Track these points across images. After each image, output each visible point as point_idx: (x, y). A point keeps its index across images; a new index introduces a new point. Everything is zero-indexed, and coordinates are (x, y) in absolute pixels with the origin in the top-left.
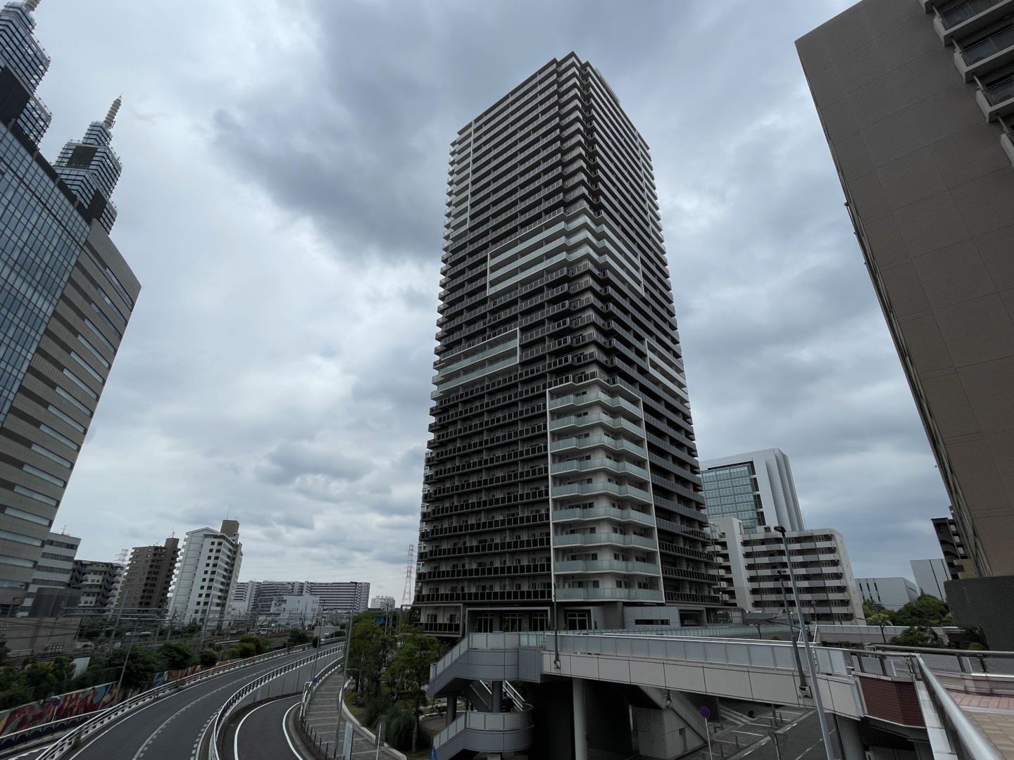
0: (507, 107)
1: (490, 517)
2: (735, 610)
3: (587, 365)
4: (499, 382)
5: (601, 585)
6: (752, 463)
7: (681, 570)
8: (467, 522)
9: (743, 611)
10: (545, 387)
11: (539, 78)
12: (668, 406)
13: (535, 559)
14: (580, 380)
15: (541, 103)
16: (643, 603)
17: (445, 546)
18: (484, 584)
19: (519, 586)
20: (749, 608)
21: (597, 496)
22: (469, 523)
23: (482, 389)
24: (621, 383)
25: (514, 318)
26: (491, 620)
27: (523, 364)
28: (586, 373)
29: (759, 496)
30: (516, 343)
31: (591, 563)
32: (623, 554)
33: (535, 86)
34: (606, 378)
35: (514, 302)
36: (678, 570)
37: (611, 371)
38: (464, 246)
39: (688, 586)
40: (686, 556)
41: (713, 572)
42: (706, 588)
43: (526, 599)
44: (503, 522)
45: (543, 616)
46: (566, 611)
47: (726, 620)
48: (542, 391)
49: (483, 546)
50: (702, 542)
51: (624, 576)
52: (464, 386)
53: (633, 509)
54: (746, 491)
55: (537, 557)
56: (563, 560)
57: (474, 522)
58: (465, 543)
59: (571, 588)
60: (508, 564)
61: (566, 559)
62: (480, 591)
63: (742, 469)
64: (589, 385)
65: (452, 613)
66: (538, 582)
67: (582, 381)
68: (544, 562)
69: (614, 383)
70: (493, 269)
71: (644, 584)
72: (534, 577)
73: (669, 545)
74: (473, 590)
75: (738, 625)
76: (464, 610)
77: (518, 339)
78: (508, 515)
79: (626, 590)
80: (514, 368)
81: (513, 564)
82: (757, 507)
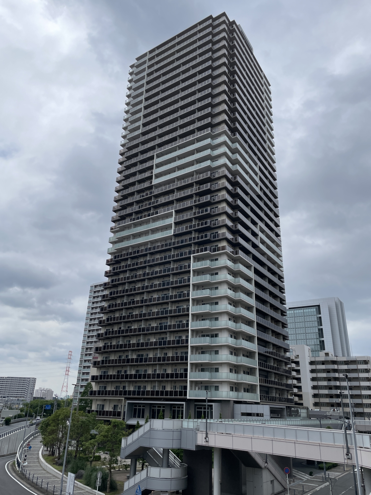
0: (174, 46)
1: (146, 339)
2: (303, 408)
3: (220, 240)
4: (158, 246)
5: (220, 389)
6: (319, 306)
7: (271, 381)
8: (130, 341)
9: (307, 409)
10: (190, 253)
11: (199, 28)
12: (270, 270)
13: (176, 369)
14: (215, 250)
15: (200, 47)
16: (246, 401)
17: (112, 357)
18: (139, 385)
19: (164, 387)
20: (311, 407)
21: (221, 330)
22: (131, 342)
23: (146, 250)
24: (241, 254)
25: (171, 203)
26: (143, 410)
27: (176, 236)
28: (219, 246)
29: (322, 329)
30: (171, 221)
31: (214, 374)
32: (235, 369)
33: (195, 34)
34: (232, 250)
35: (172, 191)
36: (269, 380)
37: (235, 245)
38: (137, 146)
39: (274, 391)
40: (274, 371)
41: (290, 382)
42: (286, 393)
43: (169, 397)
44: (156, 343)
45: (179, 408)
46: (196, 405)
47: (297, 414)
48: (188, 256)
49: (140, 359)
50: (285, 362)
51: (235, 383)
52: (133, 247)
53: (243, 339)
54: (314, 326)
55: (178, 368)
56: (195, 371)
57: (135, 342)
58: (127, 356)
59: (200, 390)
60: (158, 372)
61: (197, 370)
62: (137, 390)
63: (312, 310)
64: (220, 254)
65: (116, 404)
66: (178, 385)
67: (216, 251)
68: (182, 371)
69: (237, 254)
70: (158, 166)
71: (247, 389)
72: (175, 381)
73: (265, 364)
74: (132, 389)
75: (304, 419)
76: (125, 402)
77: (173, 218)
78: (159, 339)
79: (236, 393)
80: (170, 238)
81: (161, 372)
82: (320, 337)
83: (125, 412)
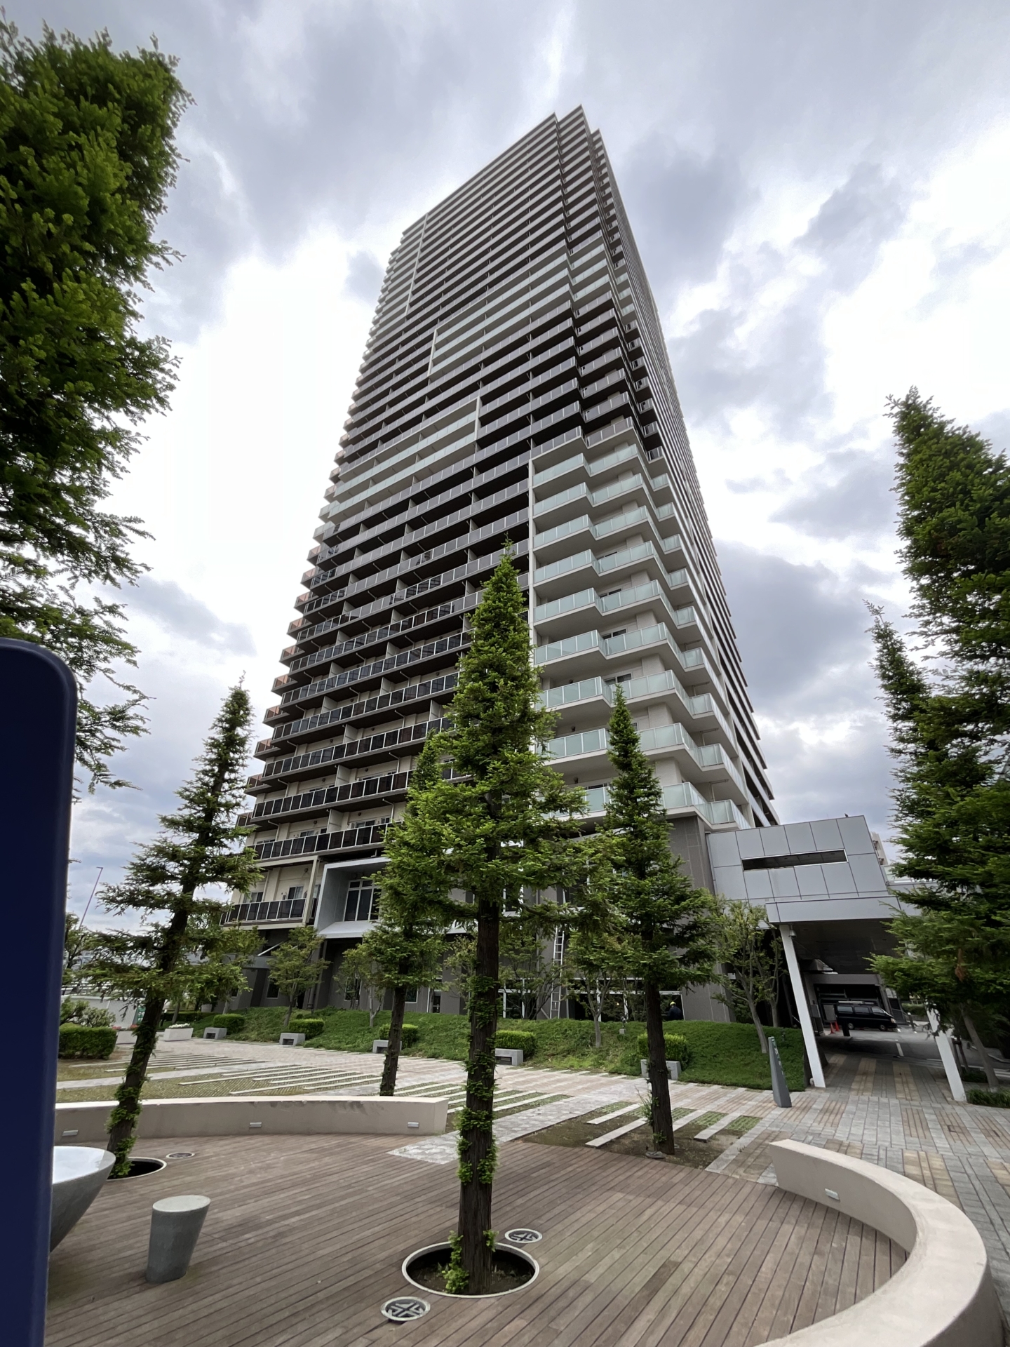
25: (471, 389)
38: (395, 338)
65: (295, 884)
70: (441, 344)
74: (344, 827)
76: (321, 868)
77: (477, 412)
83: (316, 901)
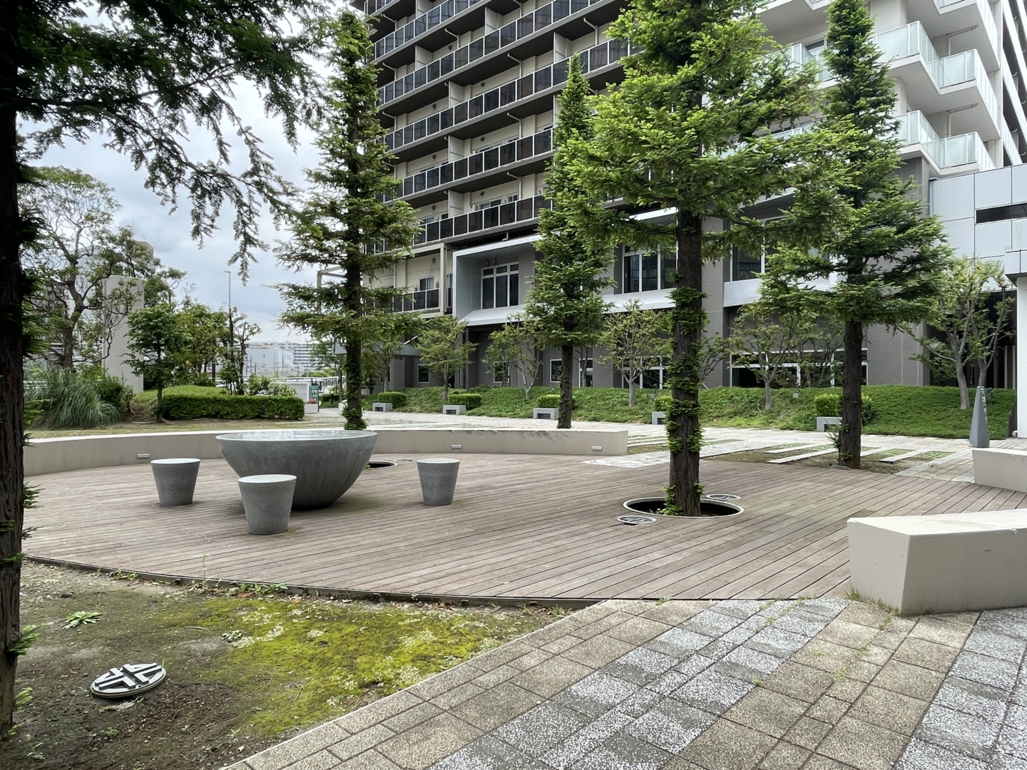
65: (425, 275)
83: (450, 290)
